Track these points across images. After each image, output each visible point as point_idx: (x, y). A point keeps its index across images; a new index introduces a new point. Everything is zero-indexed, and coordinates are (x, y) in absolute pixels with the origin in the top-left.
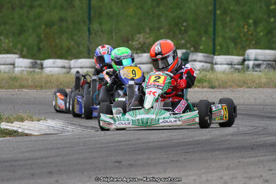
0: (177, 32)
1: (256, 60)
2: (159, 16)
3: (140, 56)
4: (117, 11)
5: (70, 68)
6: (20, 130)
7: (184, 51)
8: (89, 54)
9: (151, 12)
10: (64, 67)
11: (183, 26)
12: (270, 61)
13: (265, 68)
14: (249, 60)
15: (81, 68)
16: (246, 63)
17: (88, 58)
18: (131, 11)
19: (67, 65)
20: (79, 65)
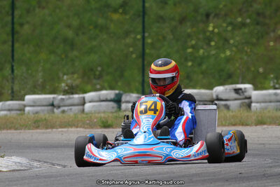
0: (92, 77)
2: (72, 60)
3: (70, 98)
4: (28, 55)
7: (117, 92)
8: (13, 96)
9: (63, 56)
11: (97, 70)
15: (9, 110)
17: (12, 100)
18: (43, 56)
20: (7, 108)
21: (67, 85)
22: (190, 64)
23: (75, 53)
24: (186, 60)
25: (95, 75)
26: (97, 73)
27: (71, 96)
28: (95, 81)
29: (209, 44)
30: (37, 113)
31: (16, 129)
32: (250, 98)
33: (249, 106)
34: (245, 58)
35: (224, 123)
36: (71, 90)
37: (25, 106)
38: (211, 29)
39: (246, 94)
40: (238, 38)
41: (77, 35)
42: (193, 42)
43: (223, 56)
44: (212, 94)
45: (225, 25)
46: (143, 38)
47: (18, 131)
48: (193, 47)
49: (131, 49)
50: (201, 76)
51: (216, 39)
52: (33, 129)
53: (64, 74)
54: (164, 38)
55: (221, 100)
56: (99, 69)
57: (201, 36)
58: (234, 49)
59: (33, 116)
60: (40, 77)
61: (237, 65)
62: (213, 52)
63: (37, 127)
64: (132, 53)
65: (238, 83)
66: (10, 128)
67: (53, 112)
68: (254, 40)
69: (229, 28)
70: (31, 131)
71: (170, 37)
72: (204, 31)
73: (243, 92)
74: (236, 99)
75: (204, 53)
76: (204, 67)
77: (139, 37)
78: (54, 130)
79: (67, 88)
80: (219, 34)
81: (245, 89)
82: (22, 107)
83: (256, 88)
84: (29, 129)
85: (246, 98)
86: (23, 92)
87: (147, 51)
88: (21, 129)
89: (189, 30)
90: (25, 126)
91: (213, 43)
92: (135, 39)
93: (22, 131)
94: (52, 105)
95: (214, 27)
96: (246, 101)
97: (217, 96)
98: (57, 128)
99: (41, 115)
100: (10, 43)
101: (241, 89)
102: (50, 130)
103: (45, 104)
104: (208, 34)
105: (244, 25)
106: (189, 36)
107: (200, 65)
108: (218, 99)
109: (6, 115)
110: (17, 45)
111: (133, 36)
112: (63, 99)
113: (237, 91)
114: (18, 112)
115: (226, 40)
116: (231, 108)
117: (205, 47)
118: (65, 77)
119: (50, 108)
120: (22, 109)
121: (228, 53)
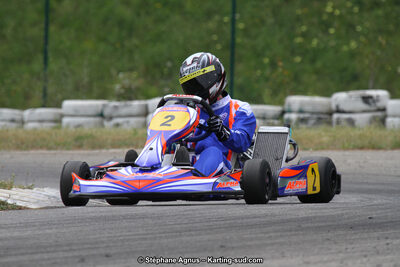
0: (158, 76)
1: (301, 111)
2: (131, 52)
3: (126, 106)
5: (23, 122)
6: (9, 202)
9: (118, 46)
10: (13, 121)
11: (166, 66)
12: (322, 113)
13: (315, 124)
14: (290, 111)
15: (39, 121)
16: (286, 116)
17: (44, 106)
18: (88, 45)
19: (18, 118)
20: (37, 118)
21: (123, 87)
22: (298, 59)
23: (135, 41)
24: (293, 53)
25: (162, 73)
26: (166, 70)
27: (129, 103)
28: (162, 82)
29: (326, 32)
30: (79, 126)
31: (49, 148)
32: (384, 110)
33: (383, 121)
34: (379, 53)
35: (346, 145)
36: (128, 95)
37: (62, 116)
38: (329, 9)
39: (380, 105)
40: (367, 24)
41: (138, 15)
42: (304, 28)
43: (345, 48)
44: (330, 104)
45: (349, 4)
46: (233, 22)
47: (53, 152)
48: (304, 35)
49: (215, 37)
50: (314, 77)
51: (336, 24)
52: (73, 149)
53: (119, 71)
54: (263, 22)
55: (344, 112)
56: (169, 64)
57: (315, 20)
58: (363, 39)
59: (74, 130)
60: (84, 75)
61: (367, 62)
62: (333, 43)
63: (80, 147)
64: (216, 42)
65: (367, 88)
66: (41, 148)
67: (102, 125)
68: (391, 27)
69: (356, 9)
70: (71, 152)
71: (270, 20)
72: (320, 13)
73: (374, 102)
74: (364, 111)
75: (318, 44)
76: (319, 64)
77: (226, 19)
78: (104, 151)
79: (122, 91)
80: (341, 17)
81: (378, 96)
82: (58, 117)
83: (393, 96)
84: (68, 149)
85: (379, 110)
86: (59, 96)
87: (239, 40)
88: (56, 149)
89: (299, 12)
90: (62, 145)
91: (332, 31)
92: (221, 22)
93: (58, 151)
94: (101, 115)
95: (334, 8)
96: (379, 114)
97: (337, 107)
98: (108, 149)
99: (86, 130)
100: (43, 25)
101: (371, 97)
102: (97, 151)
103: (90, 113)
104: (325, 17)
105: (377, 5)
106: (298, 19)
107: (313, 61)
108: (339, 111)
109: (35, 129)
110: (52, 28)
111: (217, 17)
112: (116, 107)
113: (366, 99)
114: (53, 124)
115: (351, 26)
116: (357, 123)
117: (320, 35)
118: (121, 75)
119: (98, 119)
120: (58, 120)
121: (353, 44)
